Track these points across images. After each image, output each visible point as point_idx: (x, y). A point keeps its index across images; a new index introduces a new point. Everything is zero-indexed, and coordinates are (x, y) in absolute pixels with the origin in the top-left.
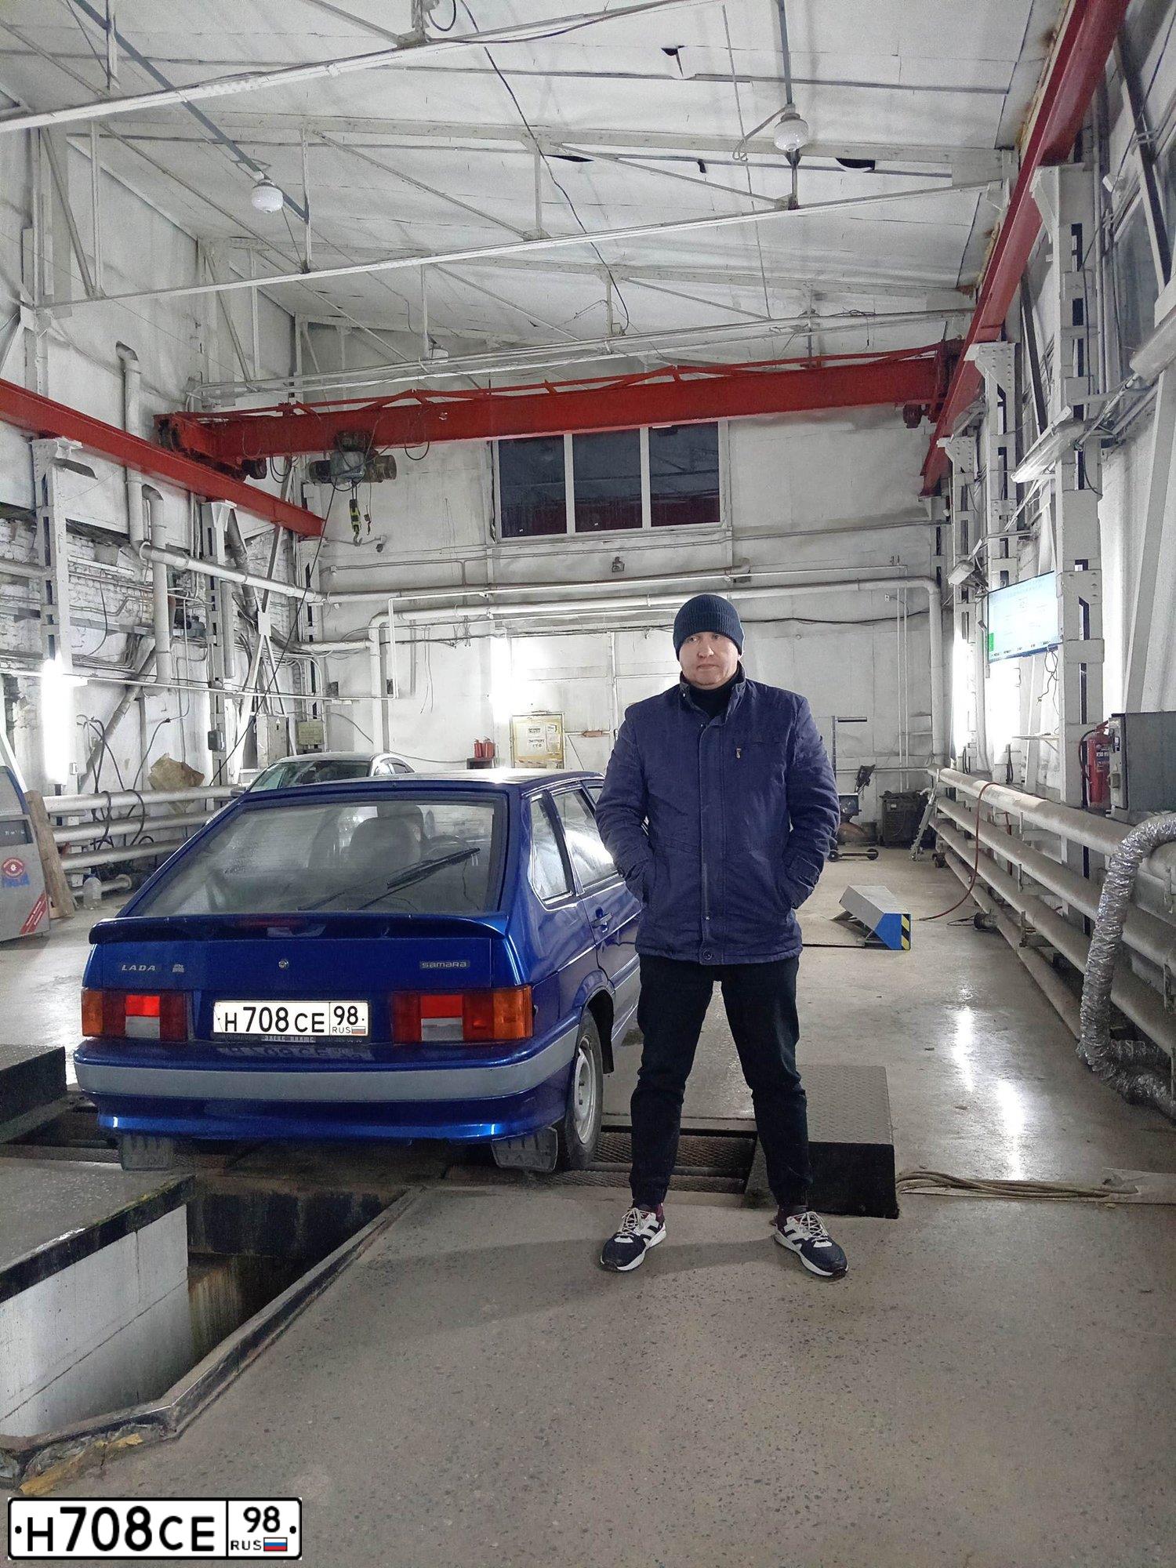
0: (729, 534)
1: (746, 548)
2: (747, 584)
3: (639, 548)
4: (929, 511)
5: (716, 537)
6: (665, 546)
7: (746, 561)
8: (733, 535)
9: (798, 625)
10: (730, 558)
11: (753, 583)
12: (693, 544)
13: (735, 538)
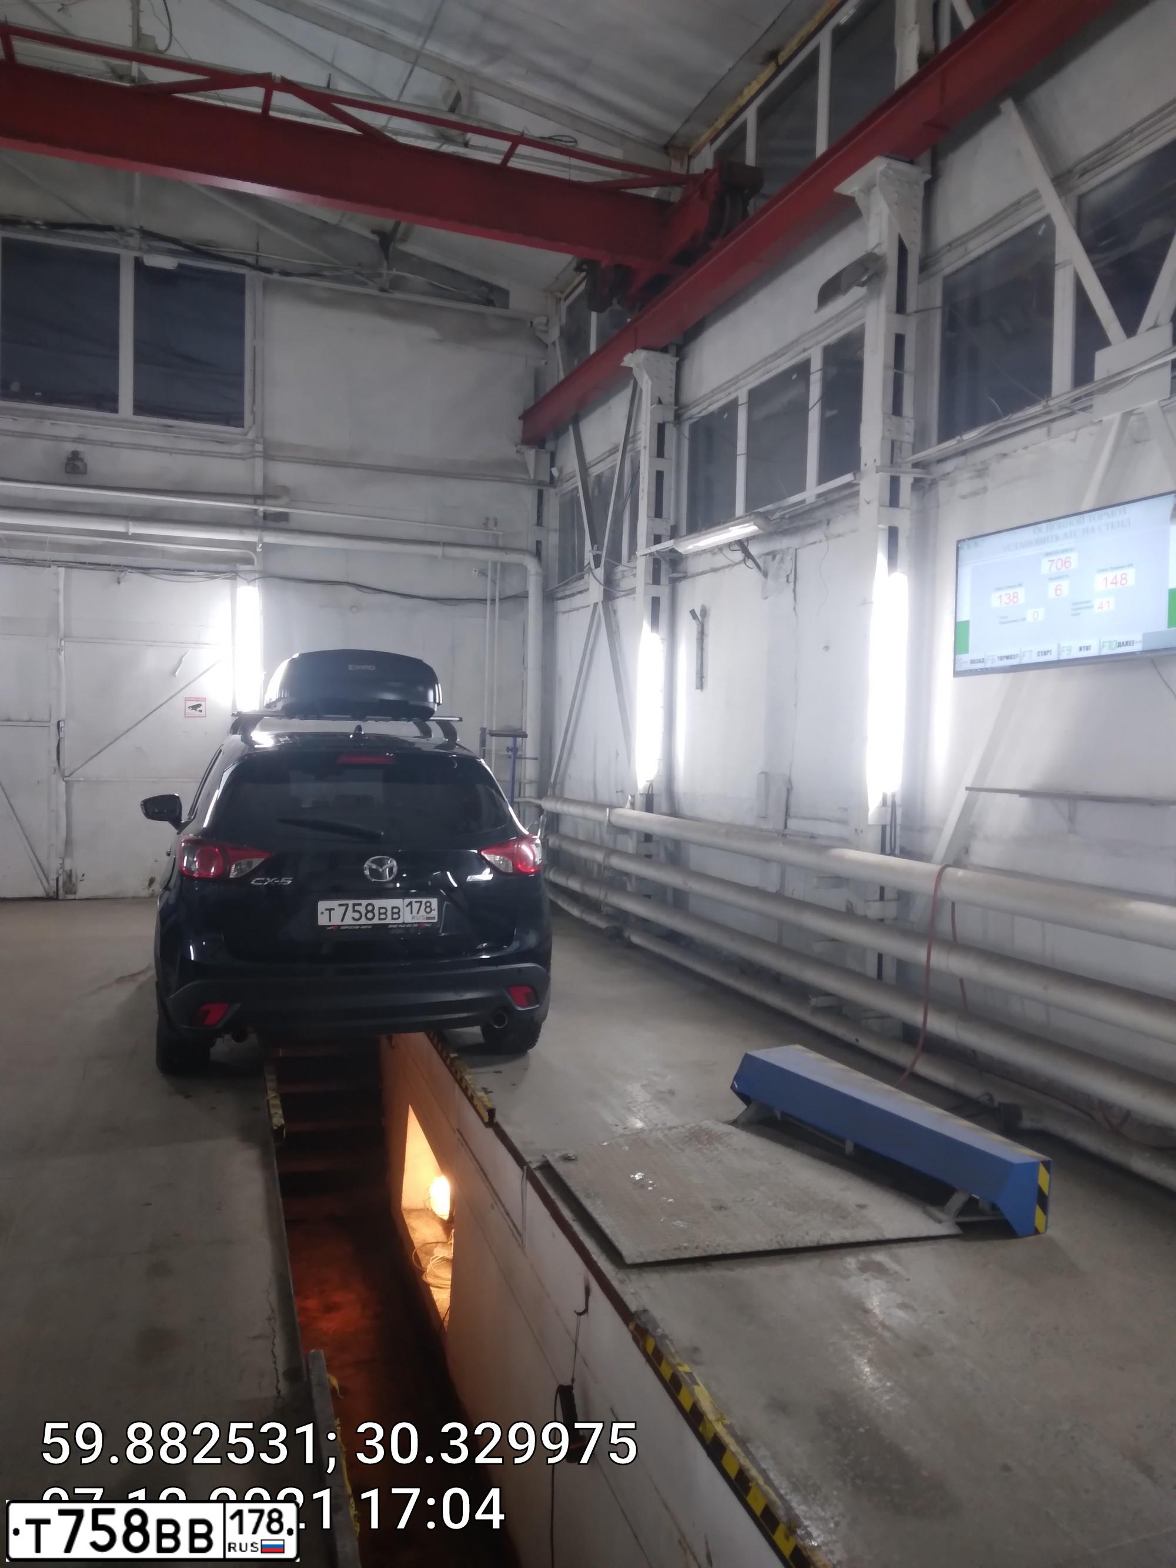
0: (259, 447)
1: (285, 473)
2: (282, 524)
3: (112, 444)
4: (531, 468)
5: (237, 449)
6: (155, 449)
7: (285, 490)
8: (265, 451)
9: (352, 592)
10: (259, 482)
11: (293, 524)
12: (202, 453)
13: (268, 457)
